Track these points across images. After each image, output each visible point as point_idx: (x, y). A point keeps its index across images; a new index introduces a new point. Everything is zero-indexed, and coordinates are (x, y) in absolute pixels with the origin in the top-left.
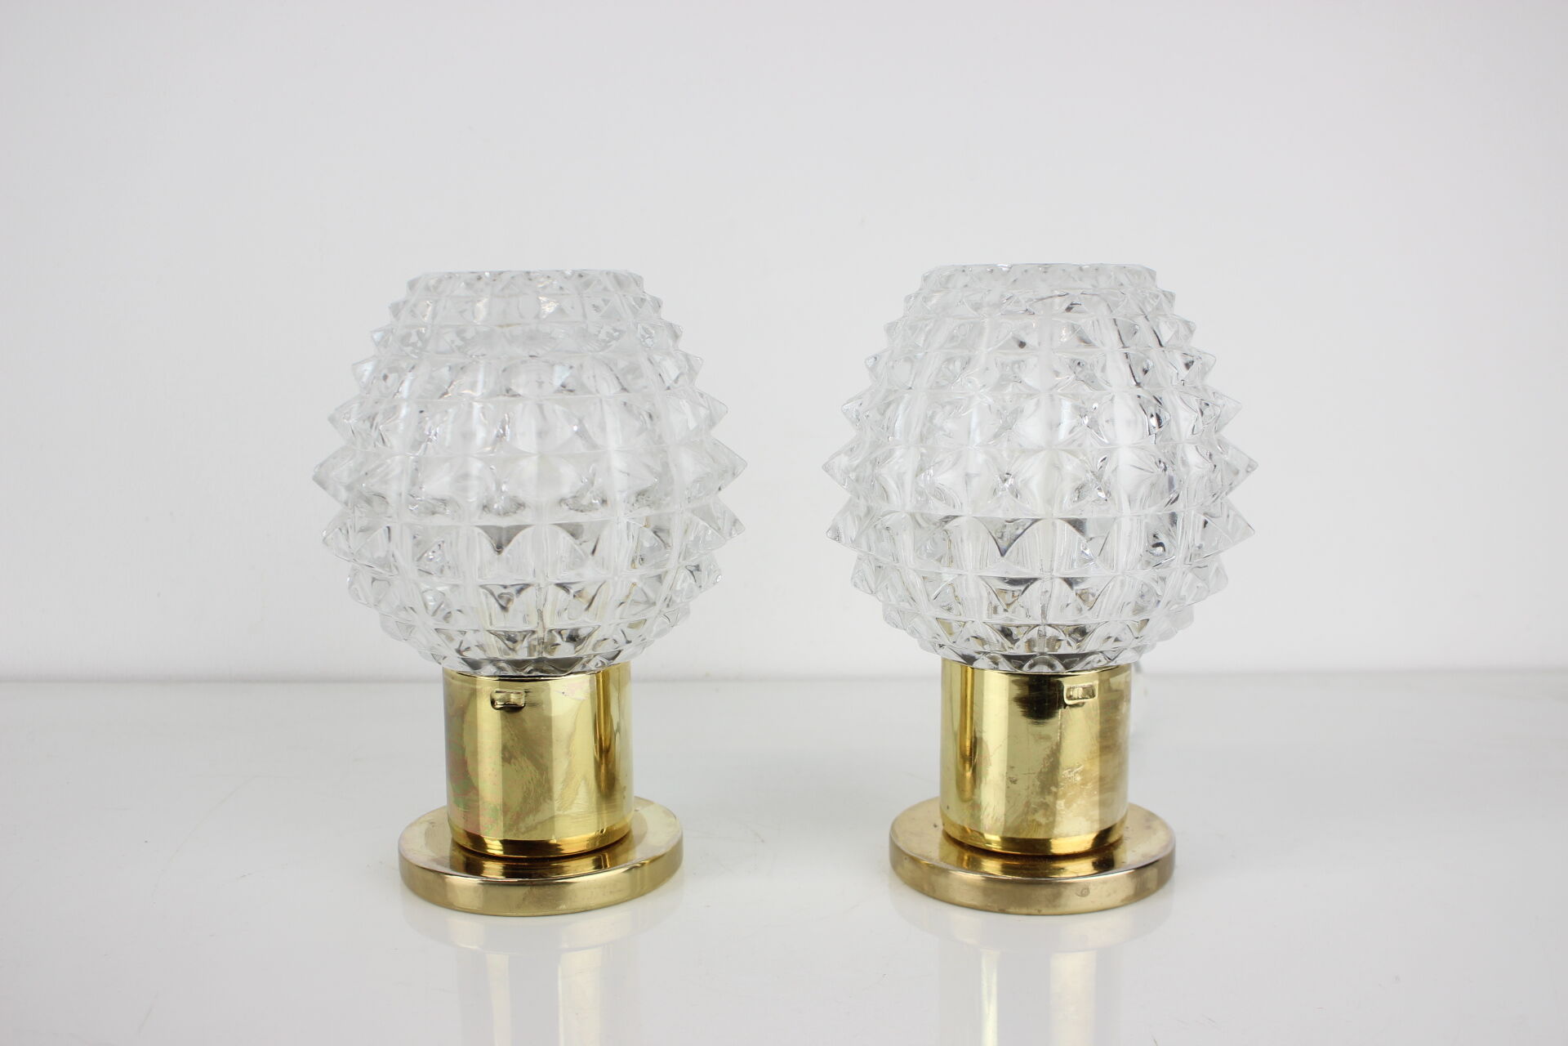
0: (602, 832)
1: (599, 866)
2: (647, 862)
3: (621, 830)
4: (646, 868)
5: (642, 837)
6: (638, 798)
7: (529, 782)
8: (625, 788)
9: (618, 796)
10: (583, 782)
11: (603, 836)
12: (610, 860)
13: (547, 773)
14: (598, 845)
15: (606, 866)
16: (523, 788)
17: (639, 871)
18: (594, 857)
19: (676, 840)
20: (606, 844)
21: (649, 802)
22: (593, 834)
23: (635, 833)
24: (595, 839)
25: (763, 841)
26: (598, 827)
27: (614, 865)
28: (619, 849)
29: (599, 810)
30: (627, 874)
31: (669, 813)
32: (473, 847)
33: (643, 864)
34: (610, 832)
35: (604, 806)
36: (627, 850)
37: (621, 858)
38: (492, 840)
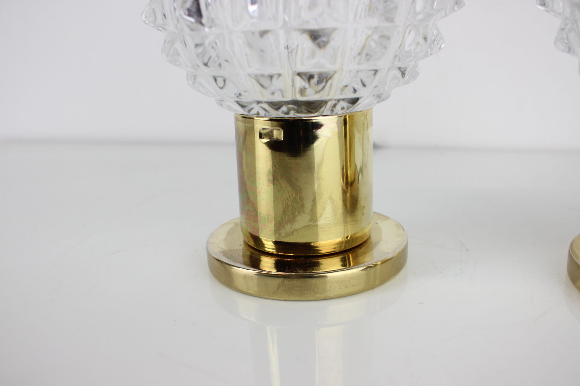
0: (347, 237)
1: (345, 264)
2: (379, 263)
3: (361, 237)
4: (378, 267)
5: (377, 243)
6: (375, 213)
7: (288, 199)
8: (364, 207)
9: (359, 213)
10: (329, 201)
11: (348, 241)
12: (353, 259)
13: (301, 193)
14: (343, 248)
15: (350, 265)
16: (283, 203)
17: (372, 270)
18: (341, 257)
19: (401, 248)
20: (350, 247)
21: (386, 218)
22: (339, 240)
23: (373, 239)
24: (341, 243)
25: (467, 250)
26: (344, 234)
27: (356, 264)
28: (360, 251)
29: (345, 222)
30: (364, 272)
31: (399, 226)
32: (255, 245)
33: (376, 265)
34: (353, 239)
35: (349, 219)
36: (365, 253)
37: (361, 259)
38: (267, 241)
